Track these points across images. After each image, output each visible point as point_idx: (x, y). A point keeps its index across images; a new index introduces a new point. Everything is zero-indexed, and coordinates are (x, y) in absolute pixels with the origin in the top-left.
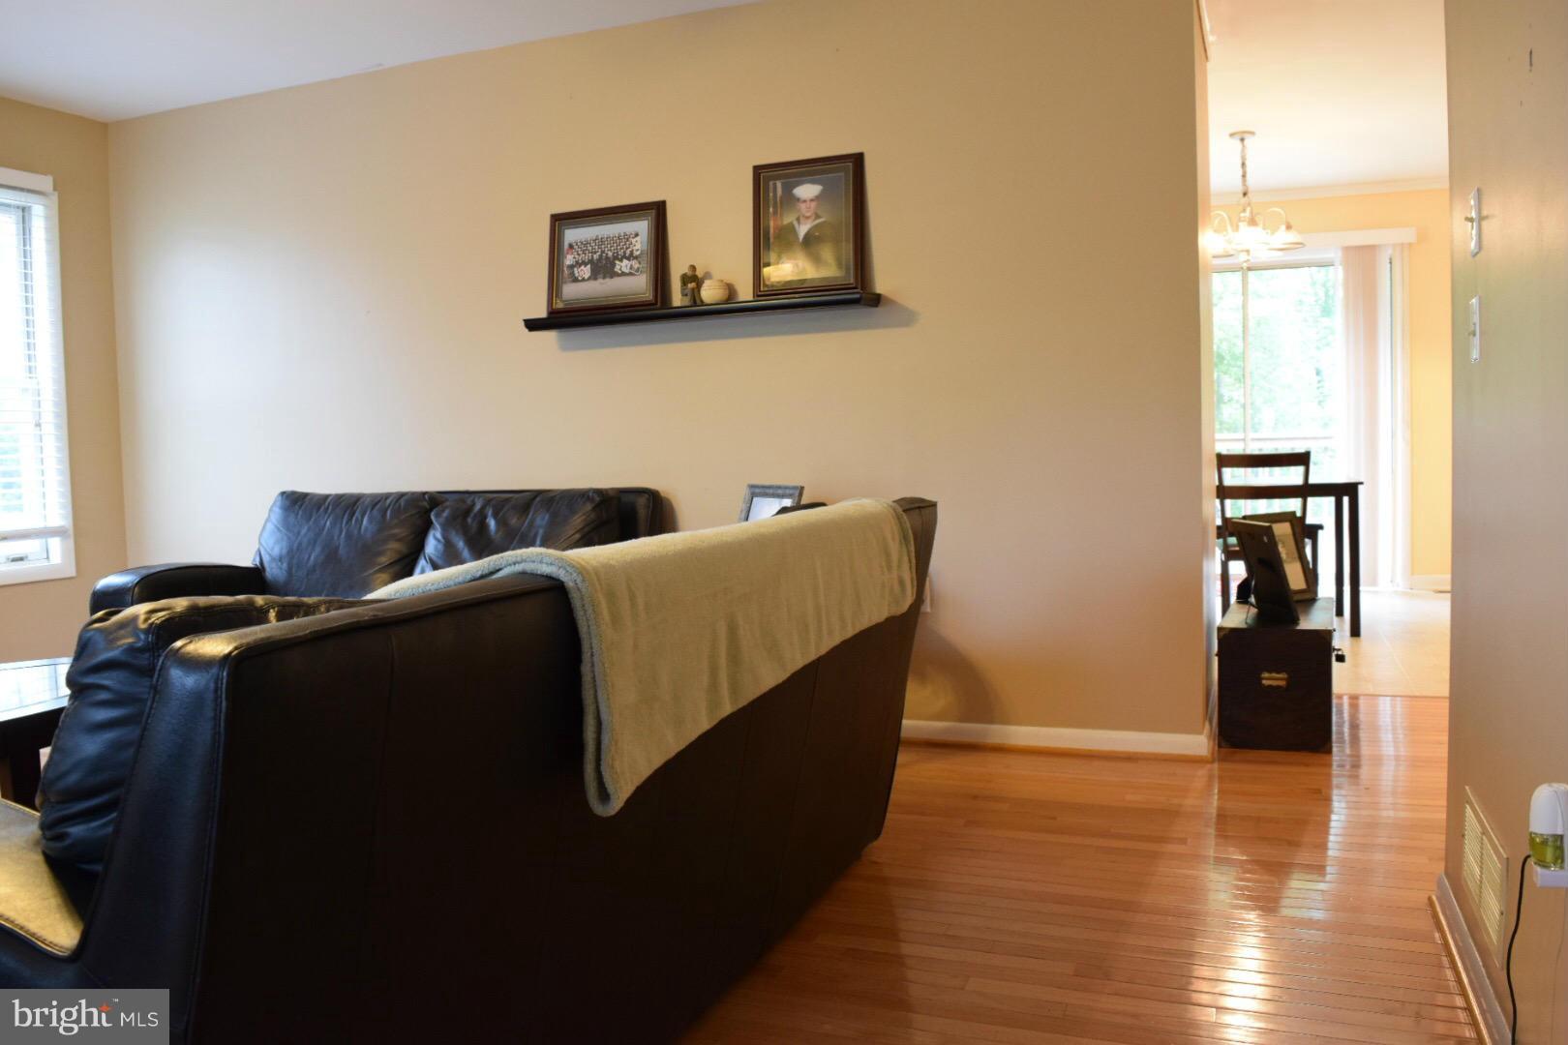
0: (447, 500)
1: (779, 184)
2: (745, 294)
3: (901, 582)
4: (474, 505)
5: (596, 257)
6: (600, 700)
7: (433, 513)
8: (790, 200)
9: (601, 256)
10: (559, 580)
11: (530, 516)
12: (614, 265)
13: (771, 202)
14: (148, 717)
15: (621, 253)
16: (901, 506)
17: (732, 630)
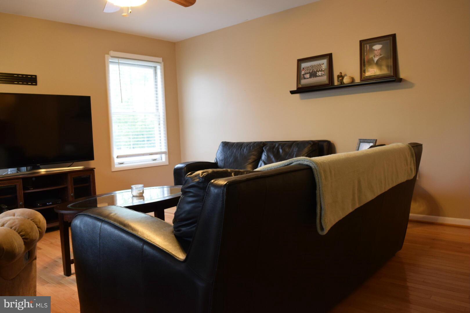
0: (268, 144)
1: (368, 46)
2: (358, 80)
3: (411, 169)
4: (275, 145)
5: (311, 71)
6: (322, 201)
7: (264, 148)
8: (372, 50)
9: (312, 71)
10: (310, 166)
11: (292, 149)
12: (316, 73)
13: (366, 51)
14: (205, 200)
15: (319, 70)
16: (411, 145)
17: (359, 182)
